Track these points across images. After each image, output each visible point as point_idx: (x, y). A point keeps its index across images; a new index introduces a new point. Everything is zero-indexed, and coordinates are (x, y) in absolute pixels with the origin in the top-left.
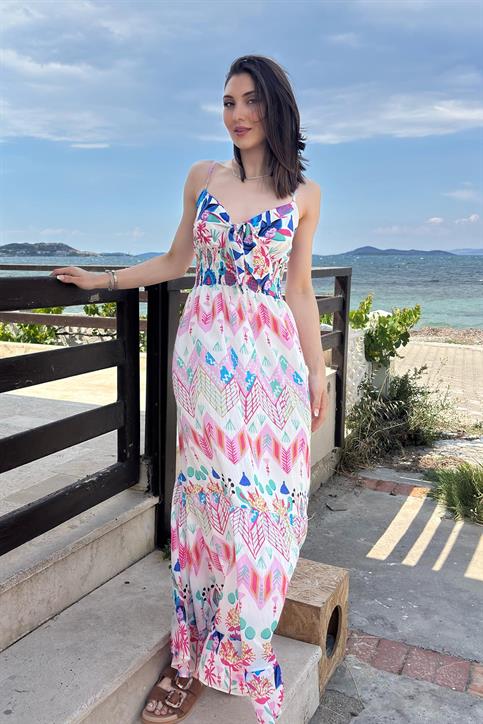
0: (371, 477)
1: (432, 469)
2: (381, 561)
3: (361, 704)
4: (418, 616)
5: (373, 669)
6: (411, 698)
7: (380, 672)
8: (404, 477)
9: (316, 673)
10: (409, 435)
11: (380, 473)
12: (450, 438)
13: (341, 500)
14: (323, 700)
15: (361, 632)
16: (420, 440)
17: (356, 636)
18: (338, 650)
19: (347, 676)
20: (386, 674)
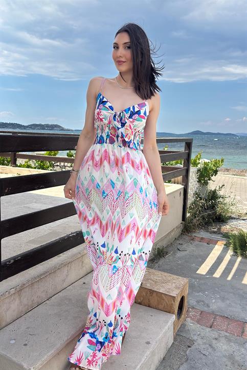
0: (198, 236)
1: (227, 233)
2: (203, 275)
3: (193, 342)
4: (219, 301)
5: (199, 325)
6: (216, 339)
7: (202, 327)
8: (214, 236)
9: (172, 327)
10: (216, 217)
11: (203, 234)
12: (234, 218)
13: (184, 246)
14: (175, 339)
15: (193, 308)
16: (221, 219)
17: (191, 310)
18: (183, 316)
19: (186, 328)
20: (204, 328)
